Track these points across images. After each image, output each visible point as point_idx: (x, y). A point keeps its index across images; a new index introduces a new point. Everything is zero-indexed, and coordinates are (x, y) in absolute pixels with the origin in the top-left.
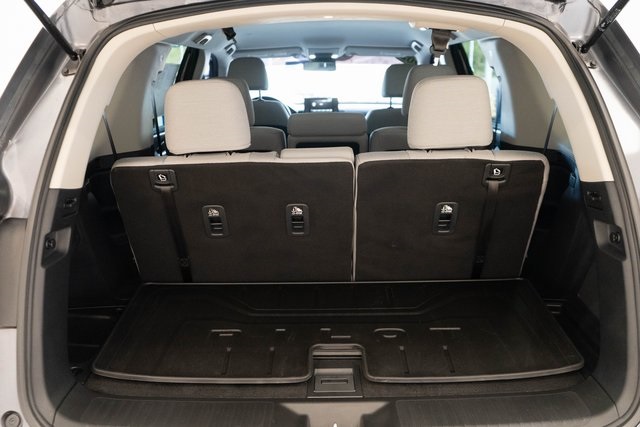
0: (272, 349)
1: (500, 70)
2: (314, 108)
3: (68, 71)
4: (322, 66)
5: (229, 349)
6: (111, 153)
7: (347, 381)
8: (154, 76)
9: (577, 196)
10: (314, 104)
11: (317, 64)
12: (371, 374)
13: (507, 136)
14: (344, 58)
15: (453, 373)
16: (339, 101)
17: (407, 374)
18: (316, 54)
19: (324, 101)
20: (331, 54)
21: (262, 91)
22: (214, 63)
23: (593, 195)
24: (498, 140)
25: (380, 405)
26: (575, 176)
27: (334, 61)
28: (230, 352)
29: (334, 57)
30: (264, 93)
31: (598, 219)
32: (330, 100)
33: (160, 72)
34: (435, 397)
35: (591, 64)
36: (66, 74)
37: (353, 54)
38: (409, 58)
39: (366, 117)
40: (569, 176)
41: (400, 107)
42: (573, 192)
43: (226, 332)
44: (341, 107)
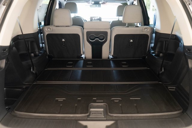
0: (76, 105)
1: (156, 7)
2: (93, 20)
3: (4, 4)
4: (96, 6)
5: (61, 105)
6: (22, 34)
7: (101, 113)
8: (38, 7)
9: (182, 50)
10: (93, 19)
11: (95, 5)
12: (110, 113)
13: (158, 30)
14: (104, 3)
15: (138, 113)
16: (102, 18)
17: (122, 113)
18: (94, 2)
19: (97, 18)
20: (99, 2)
21: (76, 14)
22: (60, 4)
23: (188, 50)
24: (155, 31)
25: (112, 122)
26: (181, 43)
27: (100, 4)
28: (62, 106)
29: (100, 3)
30: (76, 15)
31: (190, 58)
32: (99, 18)
33: (40, 6)
34: (132, 120)
35: (189, 4)
36: (4, 5)
37: (107, 2)
38: (125, 3)
39: (110, 23)
40: (179, 43)
41: (122, 20)
42: (180, 49)
43: (60, 100)
44: (102, 20)
